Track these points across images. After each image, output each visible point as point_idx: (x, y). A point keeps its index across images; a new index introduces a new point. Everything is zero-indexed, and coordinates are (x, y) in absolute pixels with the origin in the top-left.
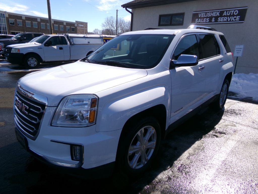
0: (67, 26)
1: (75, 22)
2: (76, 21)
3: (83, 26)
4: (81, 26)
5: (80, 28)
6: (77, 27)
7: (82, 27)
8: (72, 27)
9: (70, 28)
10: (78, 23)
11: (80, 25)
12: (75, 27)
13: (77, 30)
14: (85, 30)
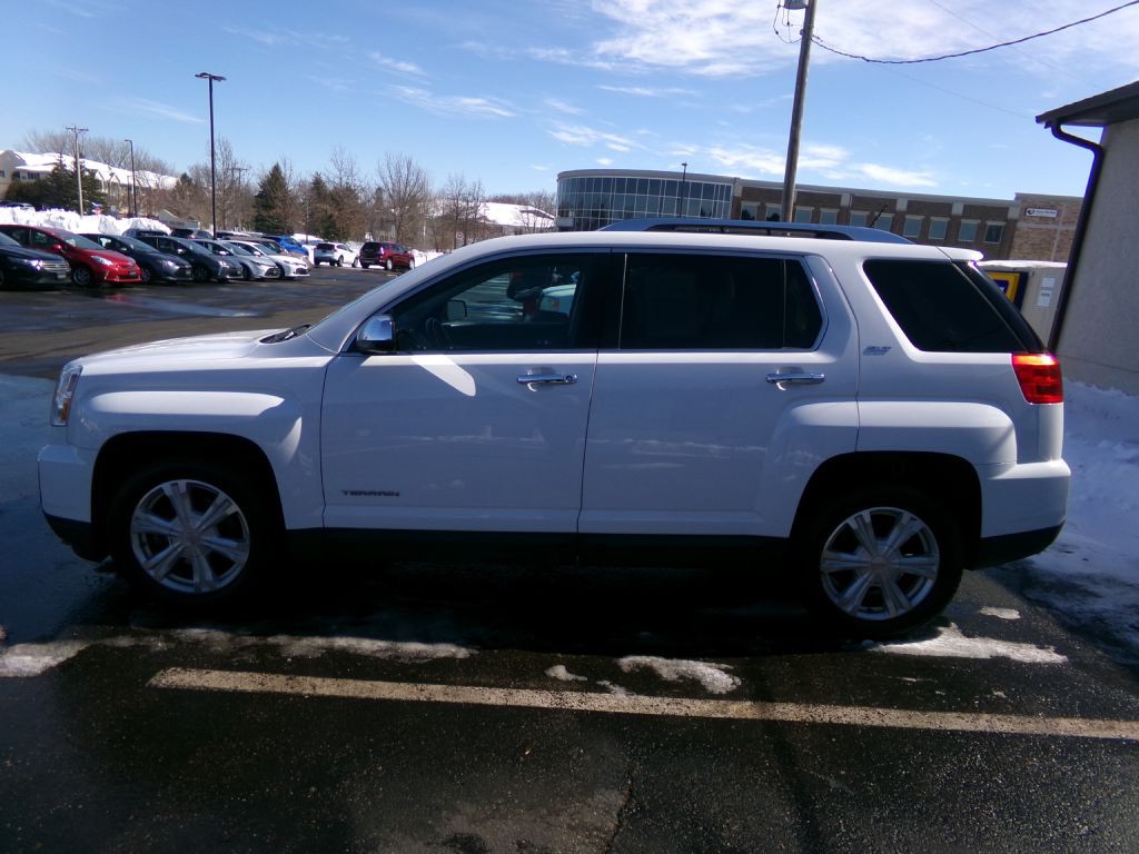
0: (968, 217)
1: (1011, 197)
2: (1019, 196)
3: (1052, 214)
4: (1044, 215)
5: (1033, 225)
6: (1016, 221)
7: (1044, 220)
8: (990, 223)
9: (981, 227)
10: (1026, 202)
11: (1037, 213)
12: (1006, 220)
13: (1017, 233)
14: (1058, 236)
